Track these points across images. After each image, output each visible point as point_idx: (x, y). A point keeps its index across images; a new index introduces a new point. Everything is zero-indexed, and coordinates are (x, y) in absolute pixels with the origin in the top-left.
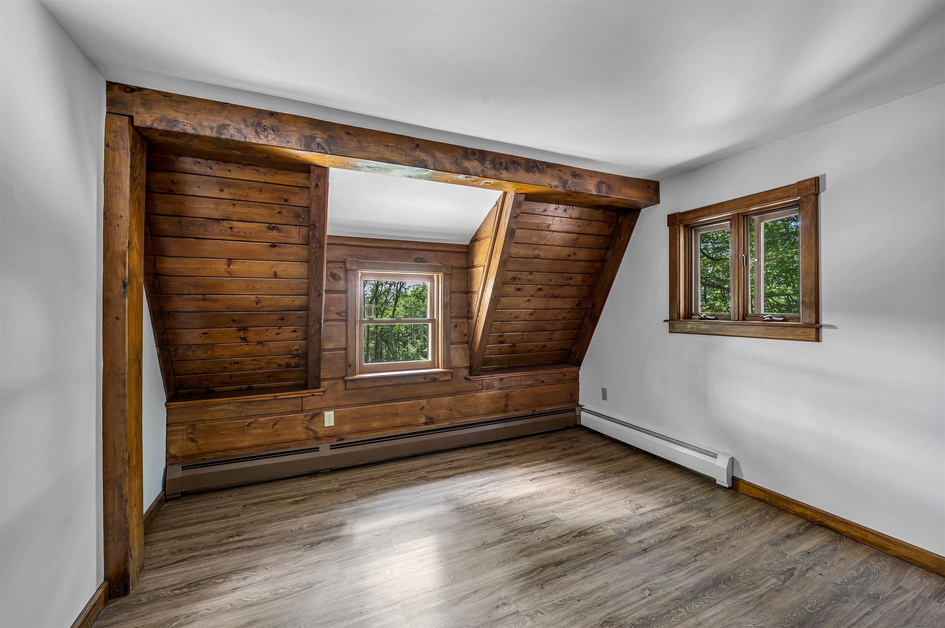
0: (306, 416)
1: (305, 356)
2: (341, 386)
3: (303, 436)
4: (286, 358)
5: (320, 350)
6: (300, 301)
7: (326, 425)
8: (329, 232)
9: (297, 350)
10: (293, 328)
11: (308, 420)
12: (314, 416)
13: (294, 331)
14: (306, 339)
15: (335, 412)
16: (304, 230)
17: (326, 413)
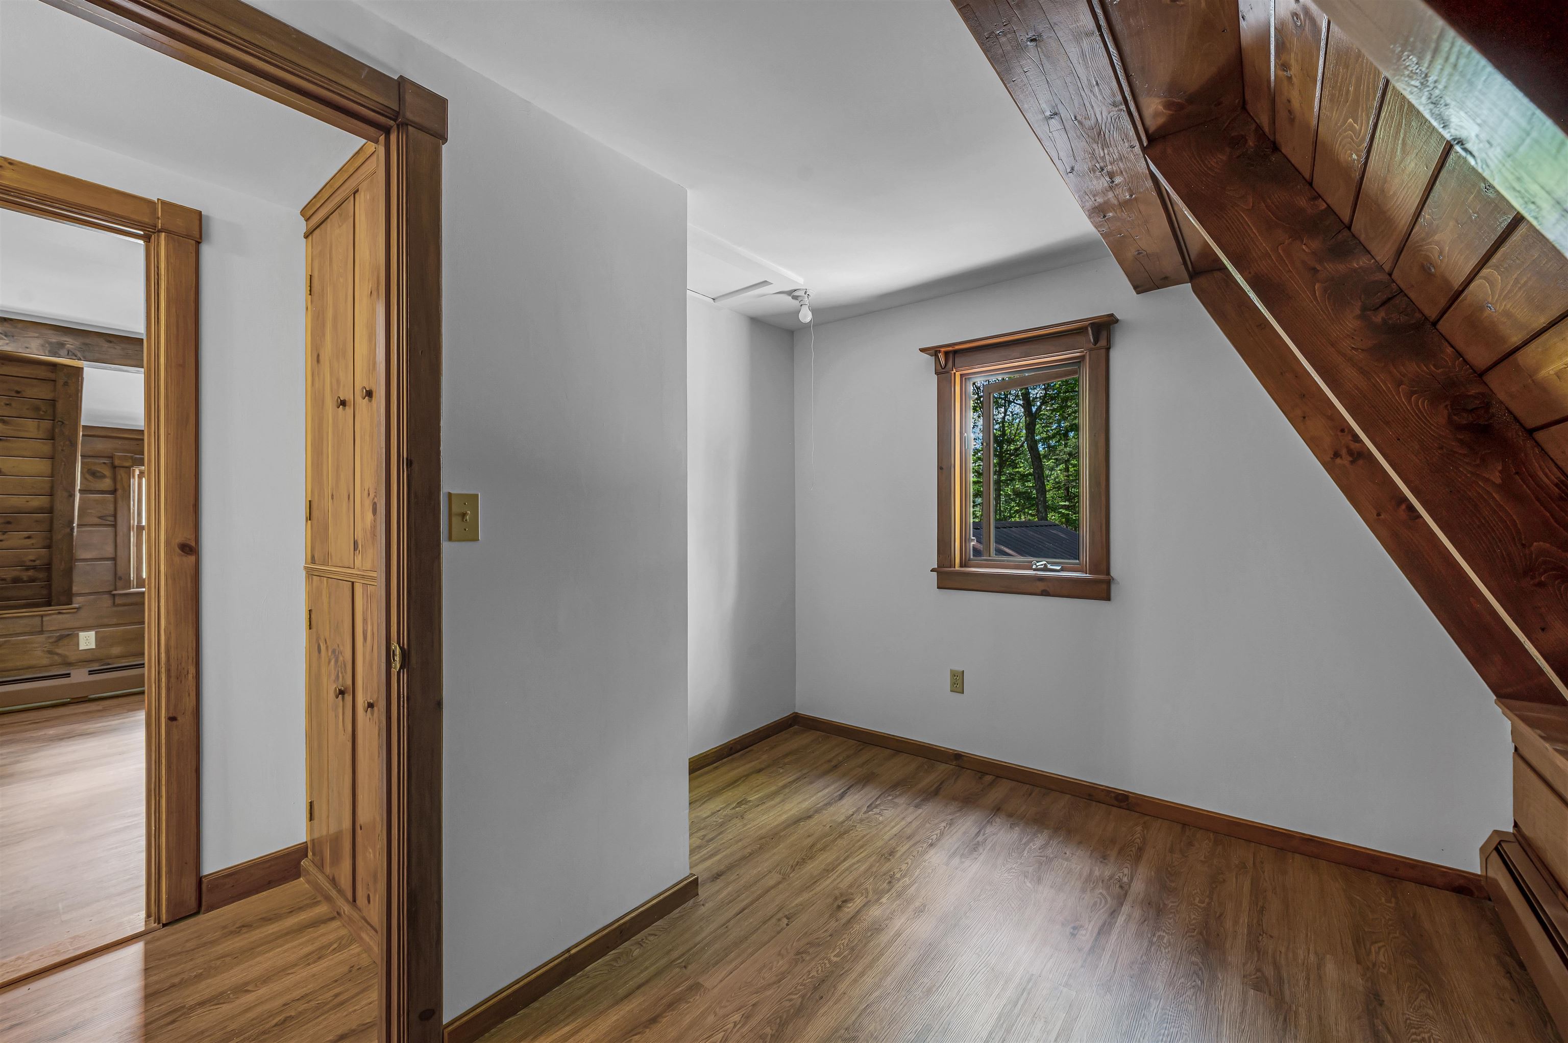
0: (49, 637)
1: (48, 567)
2: (106, 601)
3: (45, 662)
4: (14, 570)
5: (71, 560)
6: (40, 501)
7: (82, 646)
8: (84, 422)
9: (34, 561)
10: (26, 534)
11: (52, 643)
12: (61, 638)
13: (29, 537)
14: (49, 547)
15: (96, 633)
16: (47, 424)
17: (82, 635)
